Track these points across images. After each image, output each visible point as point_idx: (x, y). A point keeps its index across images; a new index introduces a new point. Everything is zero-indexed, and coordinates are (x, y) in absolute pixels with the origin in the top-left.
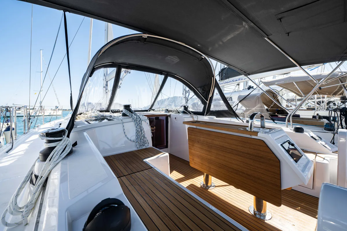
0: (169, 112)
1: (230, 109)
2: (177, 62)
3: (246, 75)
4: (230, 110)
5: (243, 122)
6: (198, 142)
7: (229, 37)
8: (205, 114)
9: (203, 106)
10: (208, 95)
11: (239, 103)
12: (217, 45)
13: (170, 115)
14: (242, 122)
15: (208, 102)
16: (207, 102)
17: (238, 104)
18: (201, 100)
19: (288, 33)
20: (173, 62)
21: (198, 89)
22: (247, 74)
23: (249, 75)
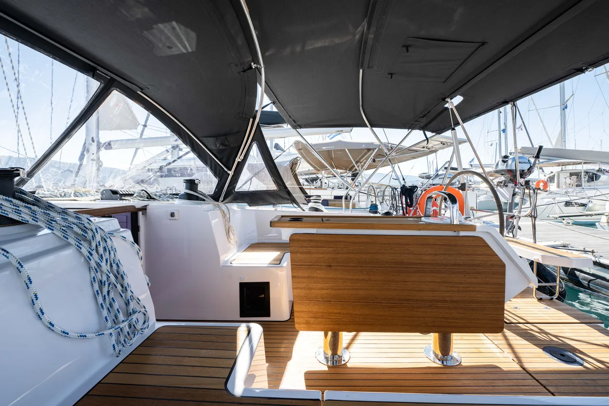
0: (121, 199)
1: (280, 187)
2: (183, 54)
3: (295, 127)
4: (280, 190)
5: (304, 210)
6: (330, 266)
7: (319, 44)
8: (221, 198)
9: (215, 181)
10: (233, 157)
11: (252, 177)
12: (288, 51)
13: (146, 206)
14: (302, 211)
15: (231, 173)
16: (229, 172)
17: (251, 179)
18: (211, 169)
19: (392, 74)
20: (169, 47)
21: (204, 140)
22: (297, 125)
23: (301, 127)
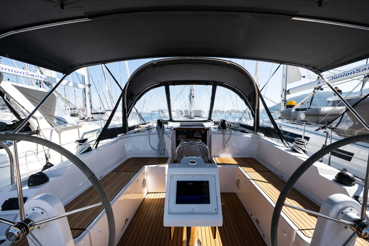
1: (275, 126)
8: (256, 130)
15: (256, 115)
17: (343, 114)
23: (322, 71)
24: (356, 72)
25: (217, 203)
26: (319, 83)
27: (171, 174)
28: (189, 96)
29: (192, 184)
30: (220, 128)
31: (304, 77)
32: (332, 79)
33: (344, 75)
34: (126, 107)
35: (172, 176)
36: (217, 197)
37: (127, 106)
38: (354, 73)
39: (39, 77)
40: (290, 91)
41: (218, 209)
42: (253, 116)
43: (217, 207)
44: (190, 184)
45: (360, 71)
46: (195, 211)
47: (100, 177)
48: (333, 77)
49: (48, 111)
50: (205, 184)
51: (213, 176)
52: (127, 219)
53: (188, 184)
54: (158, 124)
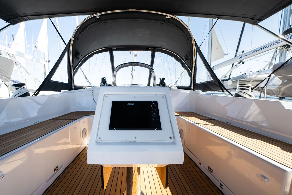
4: (215, 80)
8: (192, 88)
9: (190, 78)
16: (192, 72)
23: (261, 20)
24: (275, 43)
25: (172, 129)
26: (240, 58)
27: (105, 93)
28: (131, 72)
29: (133, 104)
30: (160, 86)
31: (227, 54)
32: (253, 53)
33: (264, 48)
34: (71, 64)
35: (106, 96)
36: (171, 121)
37: (73, 63)
38: (273, 45)
39: (3, 48)
40: (214, 67)
41: (174, 137)
42: (190, 75)
43: (173, 134)
44: (131, 104)
45: (279, 42)
46: (139, 140)
47: (35, 123)
48: (253, 51)
49: (4, 73)
50: (152, 105)
51: (164, 96)
52: (57, 167)
53: (128, 104)
54: (102, 82)
